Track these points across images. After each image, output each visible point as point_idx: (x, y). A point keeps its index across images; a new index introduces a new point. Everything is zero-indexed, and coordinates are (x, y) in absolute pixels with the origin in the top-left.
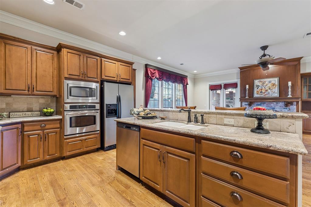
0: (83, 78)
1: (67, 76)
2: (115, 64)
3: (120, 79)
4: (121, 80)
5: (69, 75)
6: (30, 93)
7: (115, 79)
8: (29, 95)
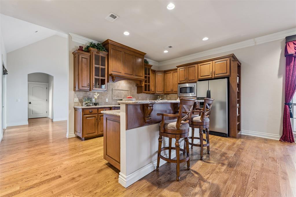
0: (186, 82)
1: (179, 82)
2: (210, 64)
3: (214, 75)
4: (216, 76)
5: (180, 81)
6: (172, 93)
7: (210, 76)
8: (172, 94)
